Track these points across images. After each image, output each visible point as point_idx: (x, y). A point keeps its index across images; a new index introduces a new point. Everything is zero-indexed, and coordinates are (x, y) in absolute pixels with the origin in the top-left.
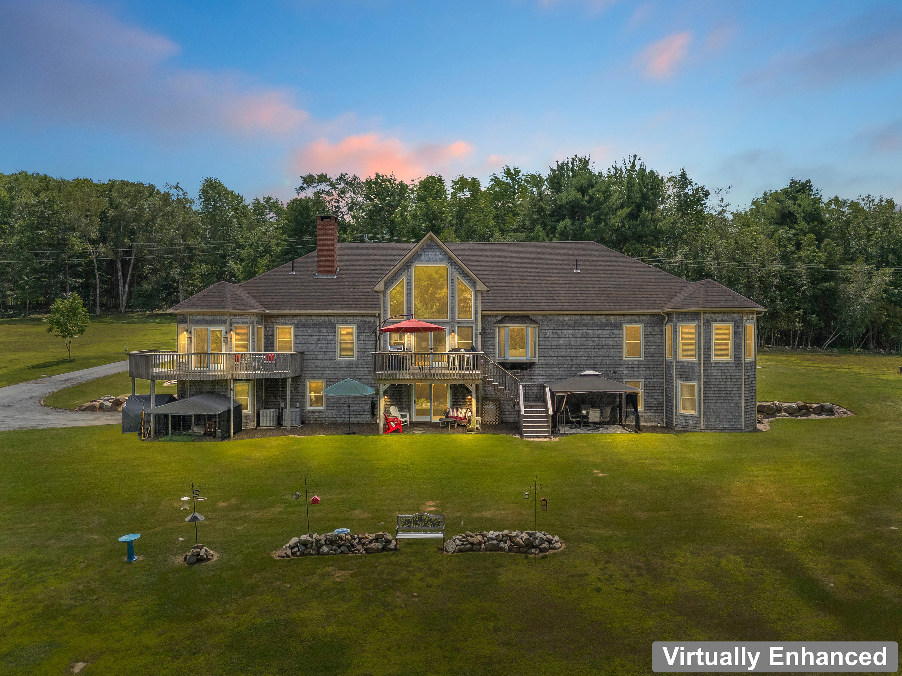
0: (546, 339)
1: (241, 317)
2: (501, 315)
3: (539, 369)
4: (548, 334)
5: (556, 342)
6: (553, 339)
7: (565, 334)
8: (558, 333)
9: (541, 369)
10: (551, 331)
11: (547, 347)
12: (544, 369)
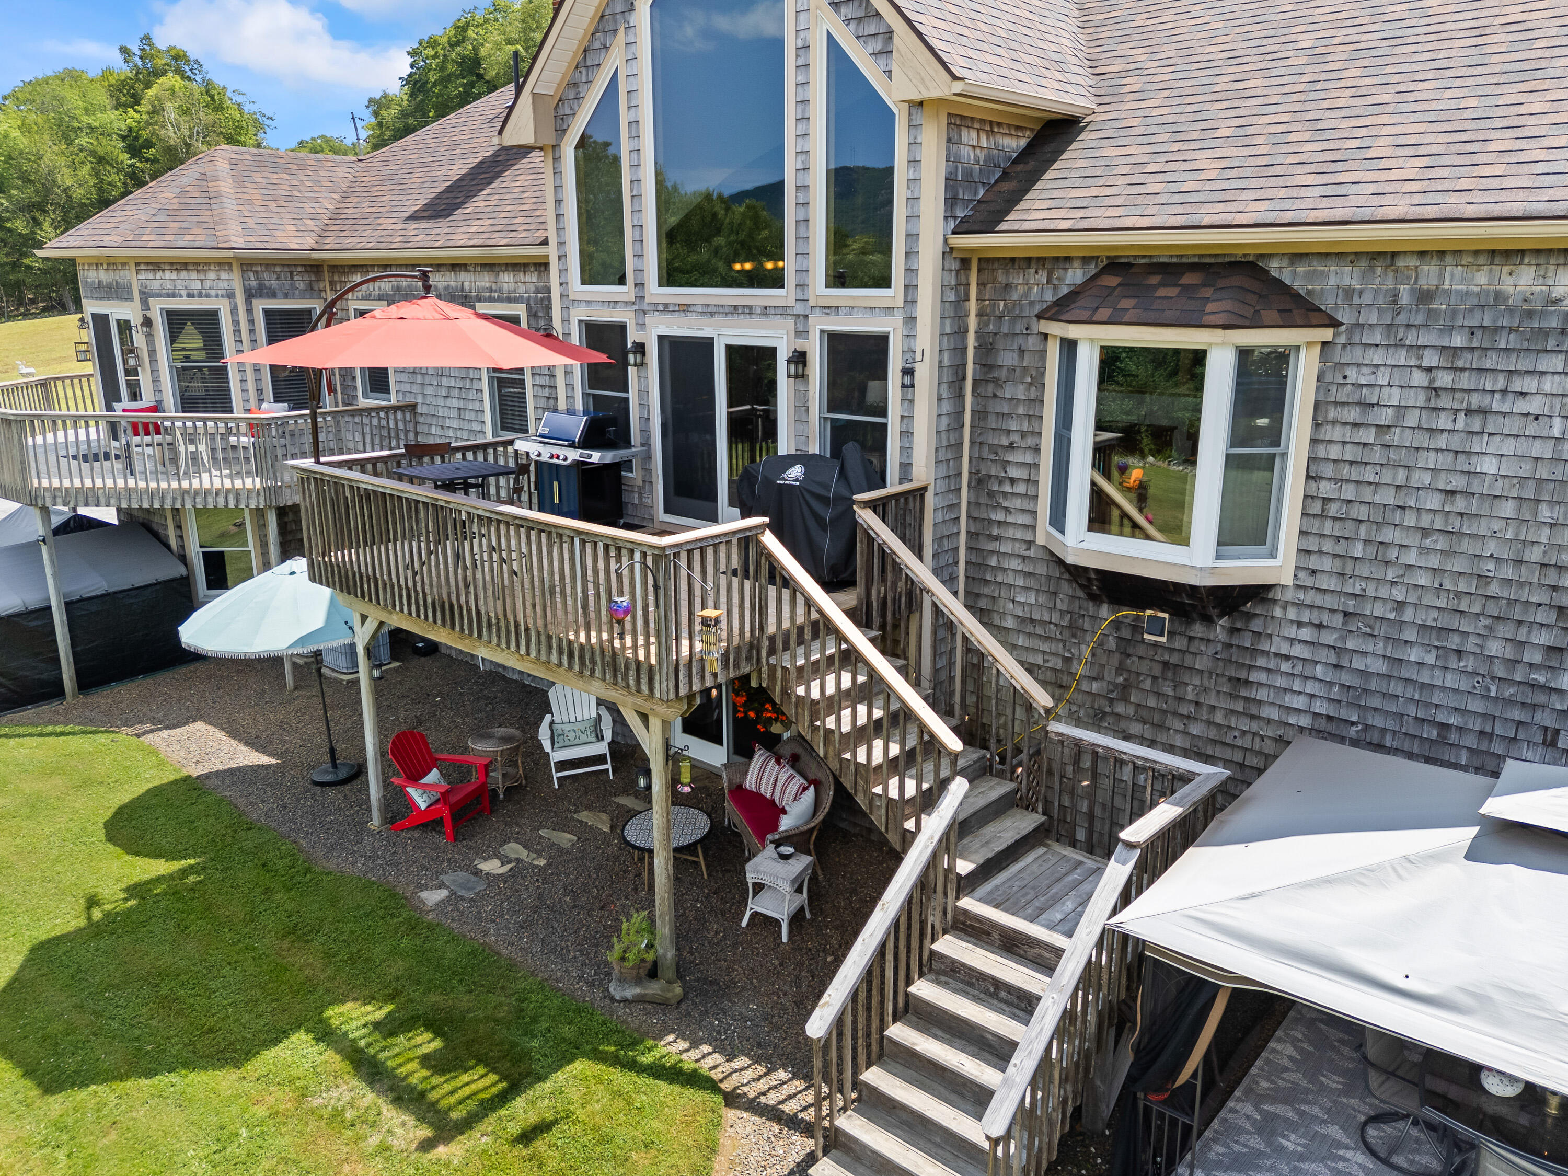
0: (1369, 436)
1: (184, 274)
2: (1086, 260)
3: (1292, 632)
4: (1394, 397)
5: (1445, 460)
6: (1423, 440)
7: (1534, 405)
8: (1475, 400)
9: (1306, 634)
10: (1419, 378)
11: (1367, 494)
12: (1329, 638)
